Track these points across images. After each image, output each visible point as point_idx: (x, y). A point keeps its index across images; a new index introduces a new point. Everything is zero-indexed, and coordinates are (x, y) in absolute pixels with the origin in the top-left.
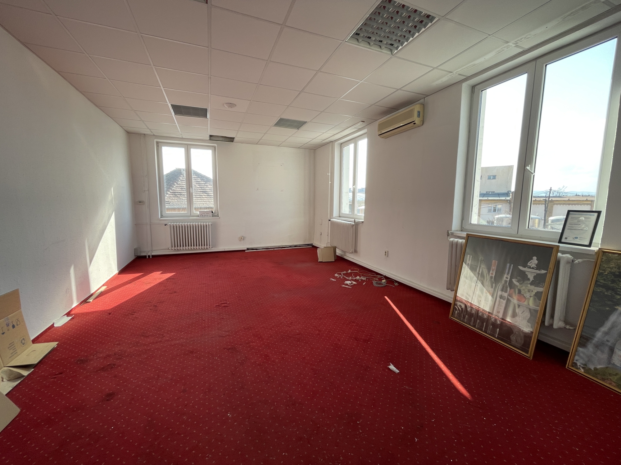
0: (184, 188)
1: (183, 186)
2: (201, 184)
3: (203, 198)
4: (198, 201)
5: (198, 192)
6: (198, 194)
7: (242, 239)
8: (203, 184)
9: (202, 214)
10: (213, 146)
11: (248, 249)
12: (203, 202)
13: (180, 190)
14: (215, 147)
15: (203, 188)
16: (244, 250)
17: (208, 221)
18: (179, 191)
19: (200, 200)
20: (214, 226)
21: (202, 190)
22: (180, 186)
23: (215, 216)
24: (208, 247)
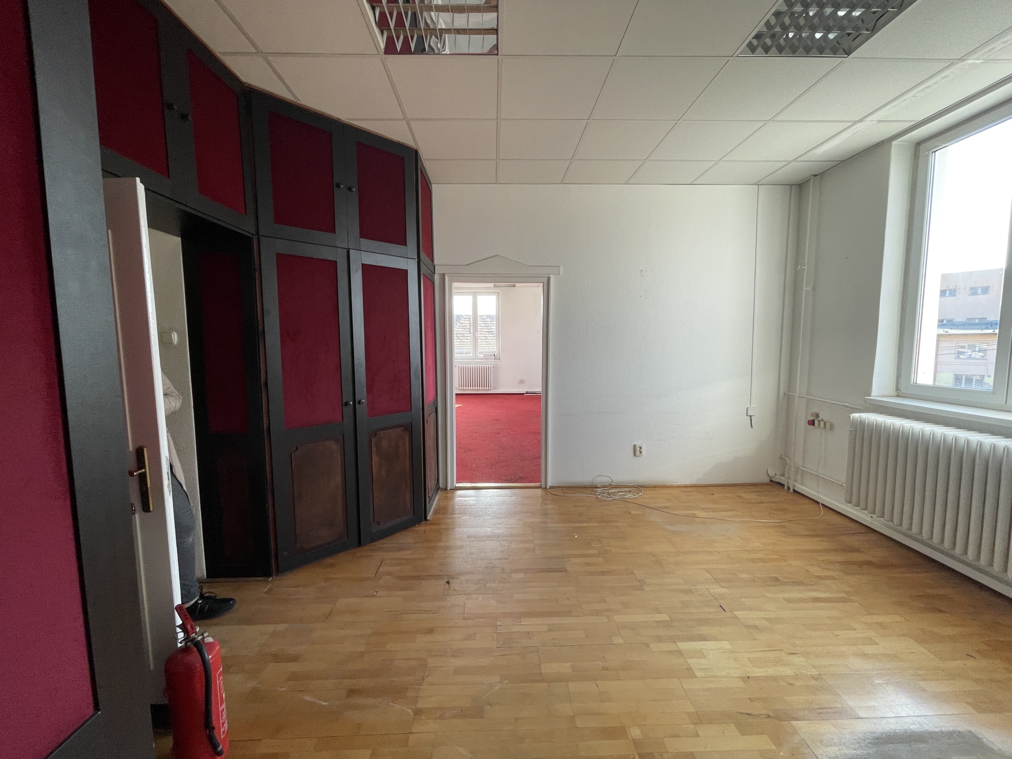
0: (468, 328)
1: (466, 326)
2: (487, 322)
3: (488, 340)
4: (483, 343)
5: (483, 333)
6: (483, 335)
7: (522, 382)
8: (489, 322)
9: (486, 357)
10: (497, 292)
11: (527, 393)
12: (488, 345)
13: (463, 330)
14: (499, 293)
15: (488, 328)
16: (523, 394)
17: (490, 363)
18: (462, 332)
19: (485, 343)
20: (495, 368)
21: (487, 330)
22: (463, 326)
23: (497, 359)
24: (490, 388)
